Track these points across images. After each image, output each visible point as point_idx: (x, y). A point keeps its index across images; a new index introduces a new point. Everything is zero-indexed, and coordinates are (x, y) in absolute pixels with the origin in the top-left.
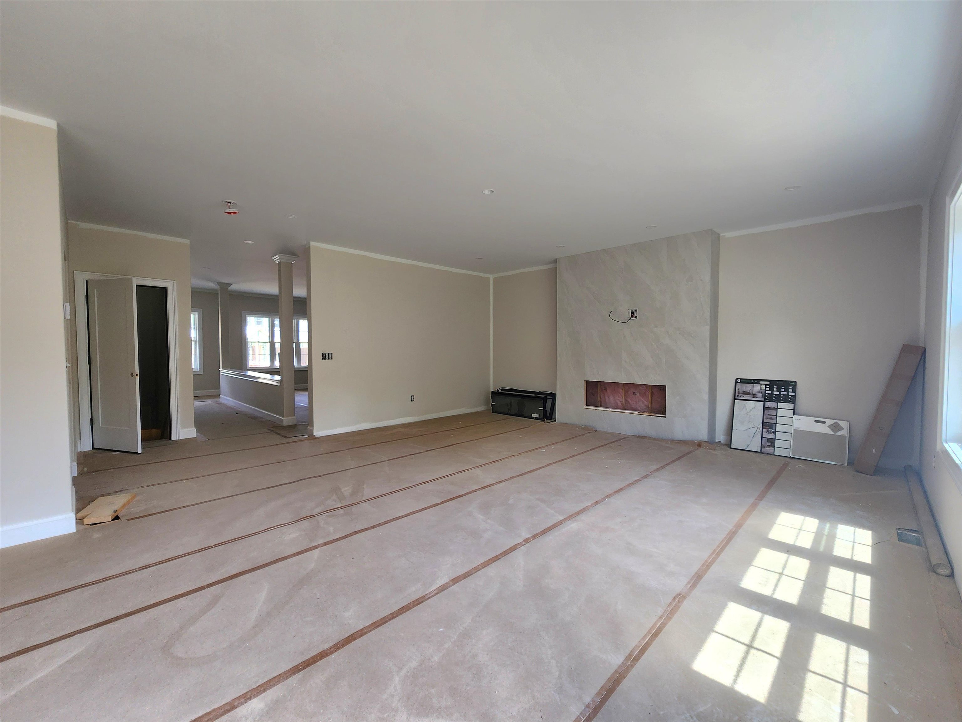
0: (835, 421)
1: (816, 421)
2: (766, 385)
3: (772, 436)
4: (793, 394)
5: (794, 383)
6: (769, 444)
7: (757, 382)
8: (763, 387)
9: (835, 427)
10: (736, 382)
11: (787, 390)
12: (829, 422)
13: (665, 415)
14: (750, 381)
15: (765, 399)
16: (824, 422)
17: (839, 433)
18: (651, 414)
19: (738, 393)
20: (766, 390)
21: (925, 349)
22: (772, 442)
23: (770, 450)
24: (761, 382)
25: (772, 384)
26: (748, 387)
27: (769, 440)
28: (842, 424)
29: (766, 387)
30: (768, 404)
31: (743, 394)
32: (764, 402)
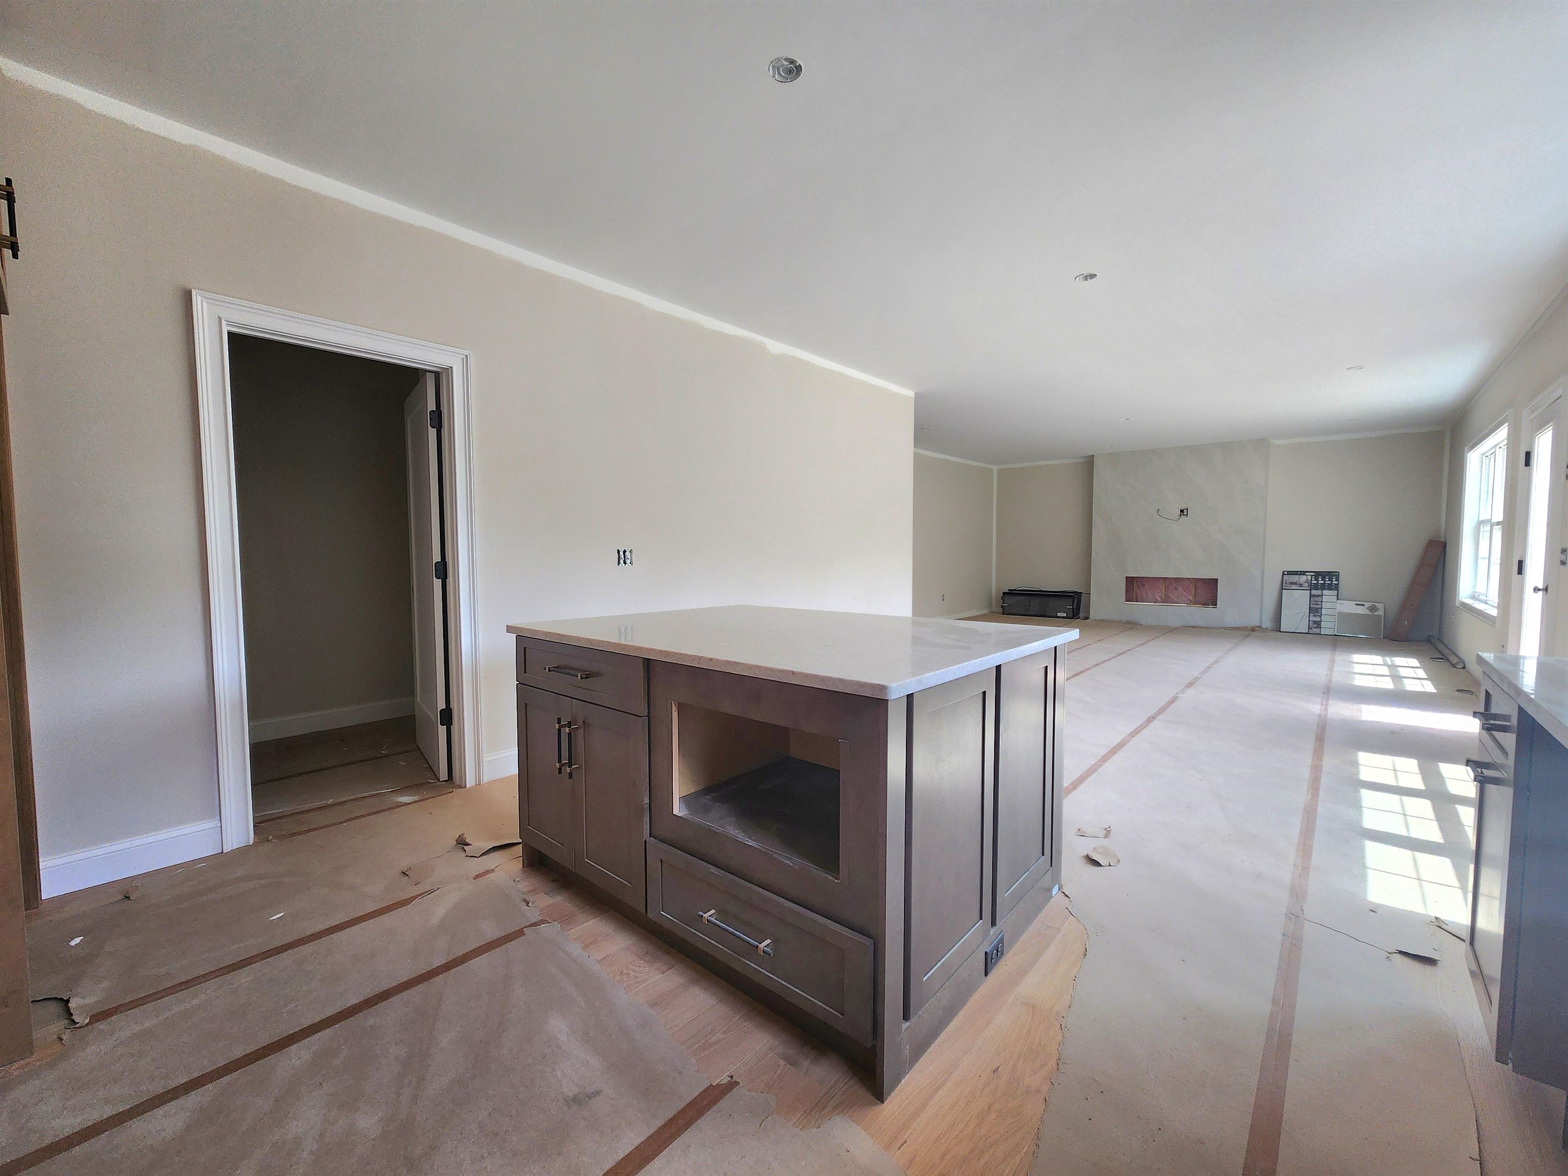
0: (1372, 603)
1: (1356, 604)
2: (1312, 576)
3: (1318, 619)
4: (1337, 582)
5: (1337, 574)
6: (1316, 626)
7: (1303, 573)
8: (1309, 577)
9: (1373, 609)
10: (1283, 574)
11: (1330, 580)
12: (1367, 605)
13: (1216, 605)
14: (1296, 573)
15: (1311, 588)
16: (1364, 605)
17: (1376, 613)
18: (1201, 606)
19: (1286, 583)
20: (1311, 580)
21: (1446, 544)
22: (1318, 624)
23: (1317, 631)
24: (1307, 574)
25: (1317, 574)
26: (1295, 578)
27: (1315, 622)
28: (1378, 605)
29: (1312, 578)
30: (1314, 592)
31: (1290, 584)
32: (1310, 590)
